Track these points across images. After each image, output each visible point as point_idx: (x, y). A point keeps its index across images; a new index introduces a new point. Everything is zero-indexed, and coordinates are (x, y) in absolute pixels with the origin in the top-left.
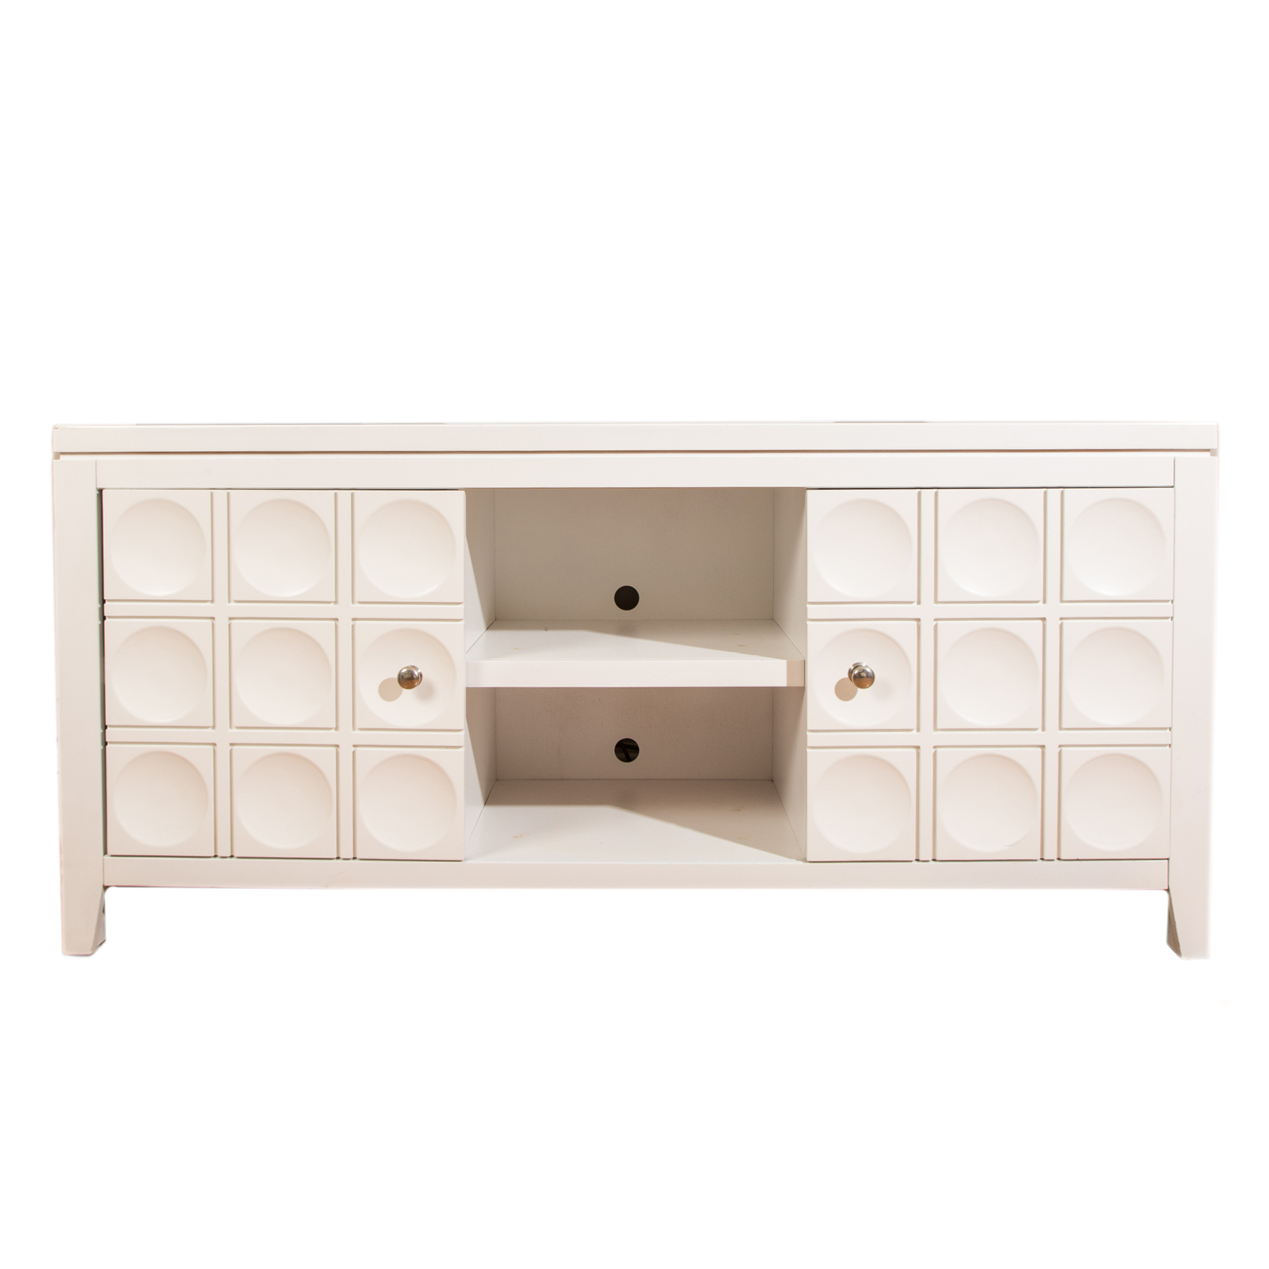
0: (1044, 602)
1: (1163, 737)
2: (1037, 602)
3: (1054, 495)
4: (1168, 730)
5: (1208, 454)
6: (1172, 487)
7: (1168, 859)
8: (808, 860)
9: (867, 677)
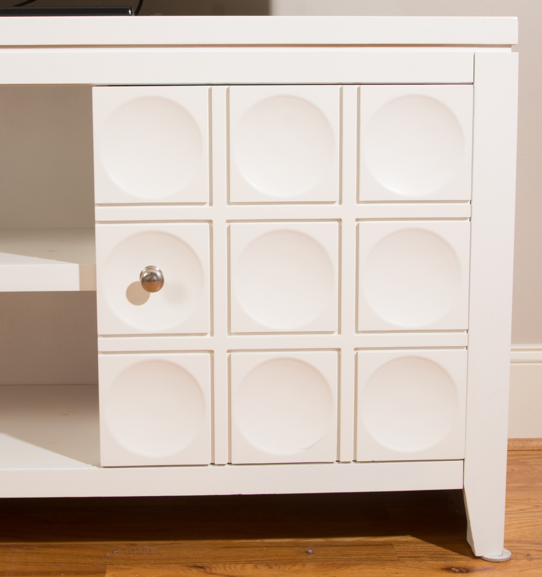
0: (341, 202)
1: (460, 339)
2: (333, 202)
3: (350, 91)
4: (465, 332)
5: (509, 50)
6: (473, 84)
7: (463, 460)
8: (102, 465)
9: (158, 280)
